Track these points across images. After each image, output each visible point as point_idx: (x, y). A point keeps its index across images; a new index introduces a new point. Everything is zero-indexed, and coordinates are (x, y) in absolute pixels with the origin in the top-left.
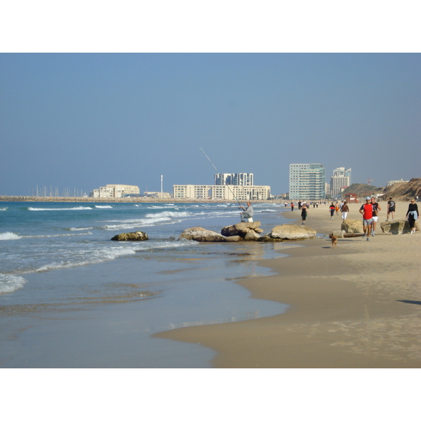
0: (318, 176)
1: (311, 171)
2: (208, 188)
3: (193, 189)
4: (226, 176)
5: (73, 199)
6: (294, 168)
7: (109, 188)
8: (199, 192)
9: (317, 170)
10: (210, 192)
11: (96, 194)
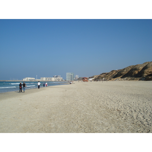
0: (72, 76)
1: (71, 74)
2: (48, 78)
3: (45, 79)
4: (55, 76)
5: (16, 81)
6: (67, 74)
7: (26, 78)
8: (46, 79)
9: (72, 74)
10: (49, 79)
11: (23, 80)
